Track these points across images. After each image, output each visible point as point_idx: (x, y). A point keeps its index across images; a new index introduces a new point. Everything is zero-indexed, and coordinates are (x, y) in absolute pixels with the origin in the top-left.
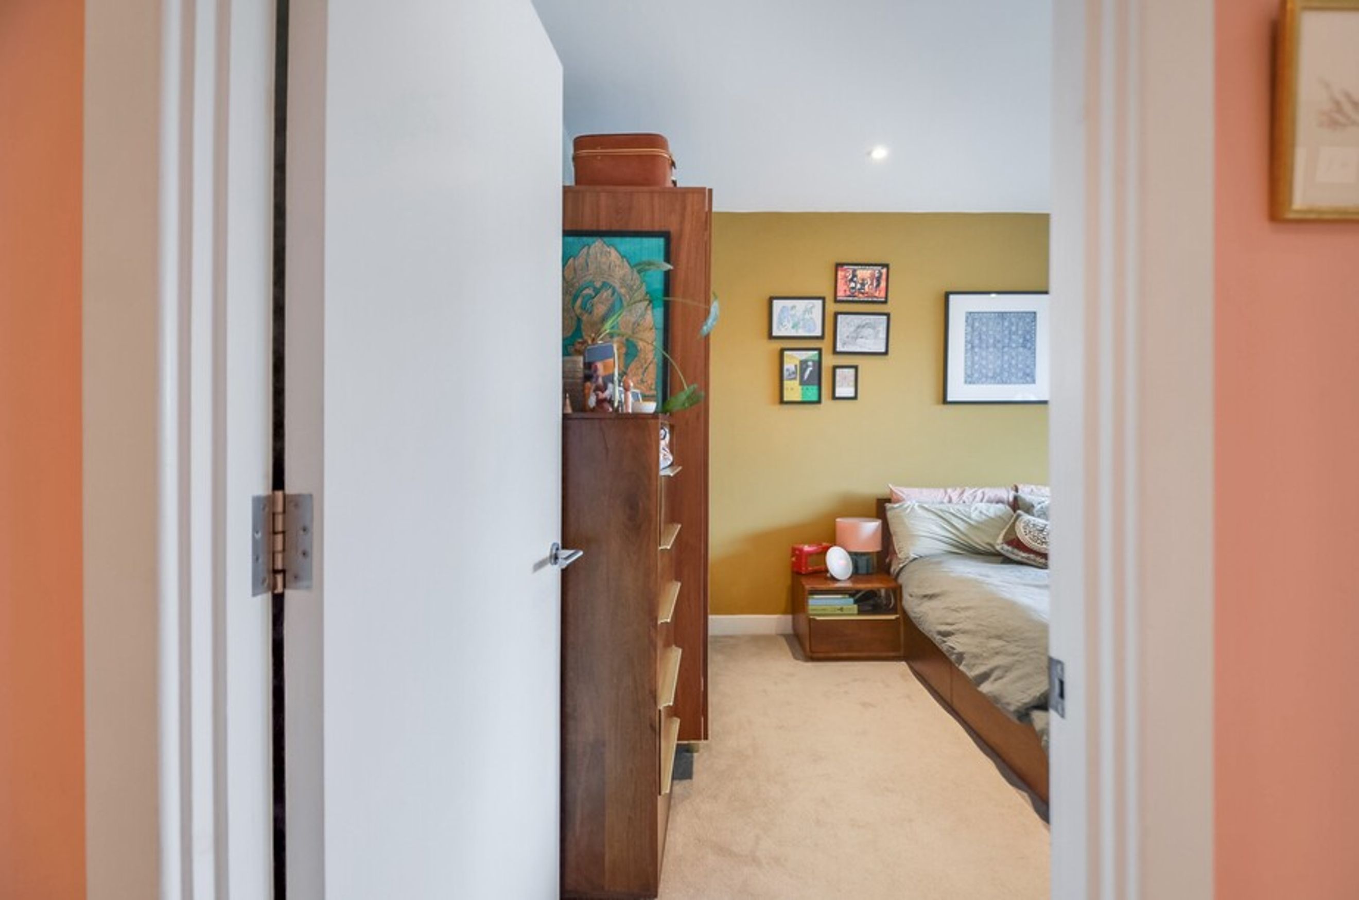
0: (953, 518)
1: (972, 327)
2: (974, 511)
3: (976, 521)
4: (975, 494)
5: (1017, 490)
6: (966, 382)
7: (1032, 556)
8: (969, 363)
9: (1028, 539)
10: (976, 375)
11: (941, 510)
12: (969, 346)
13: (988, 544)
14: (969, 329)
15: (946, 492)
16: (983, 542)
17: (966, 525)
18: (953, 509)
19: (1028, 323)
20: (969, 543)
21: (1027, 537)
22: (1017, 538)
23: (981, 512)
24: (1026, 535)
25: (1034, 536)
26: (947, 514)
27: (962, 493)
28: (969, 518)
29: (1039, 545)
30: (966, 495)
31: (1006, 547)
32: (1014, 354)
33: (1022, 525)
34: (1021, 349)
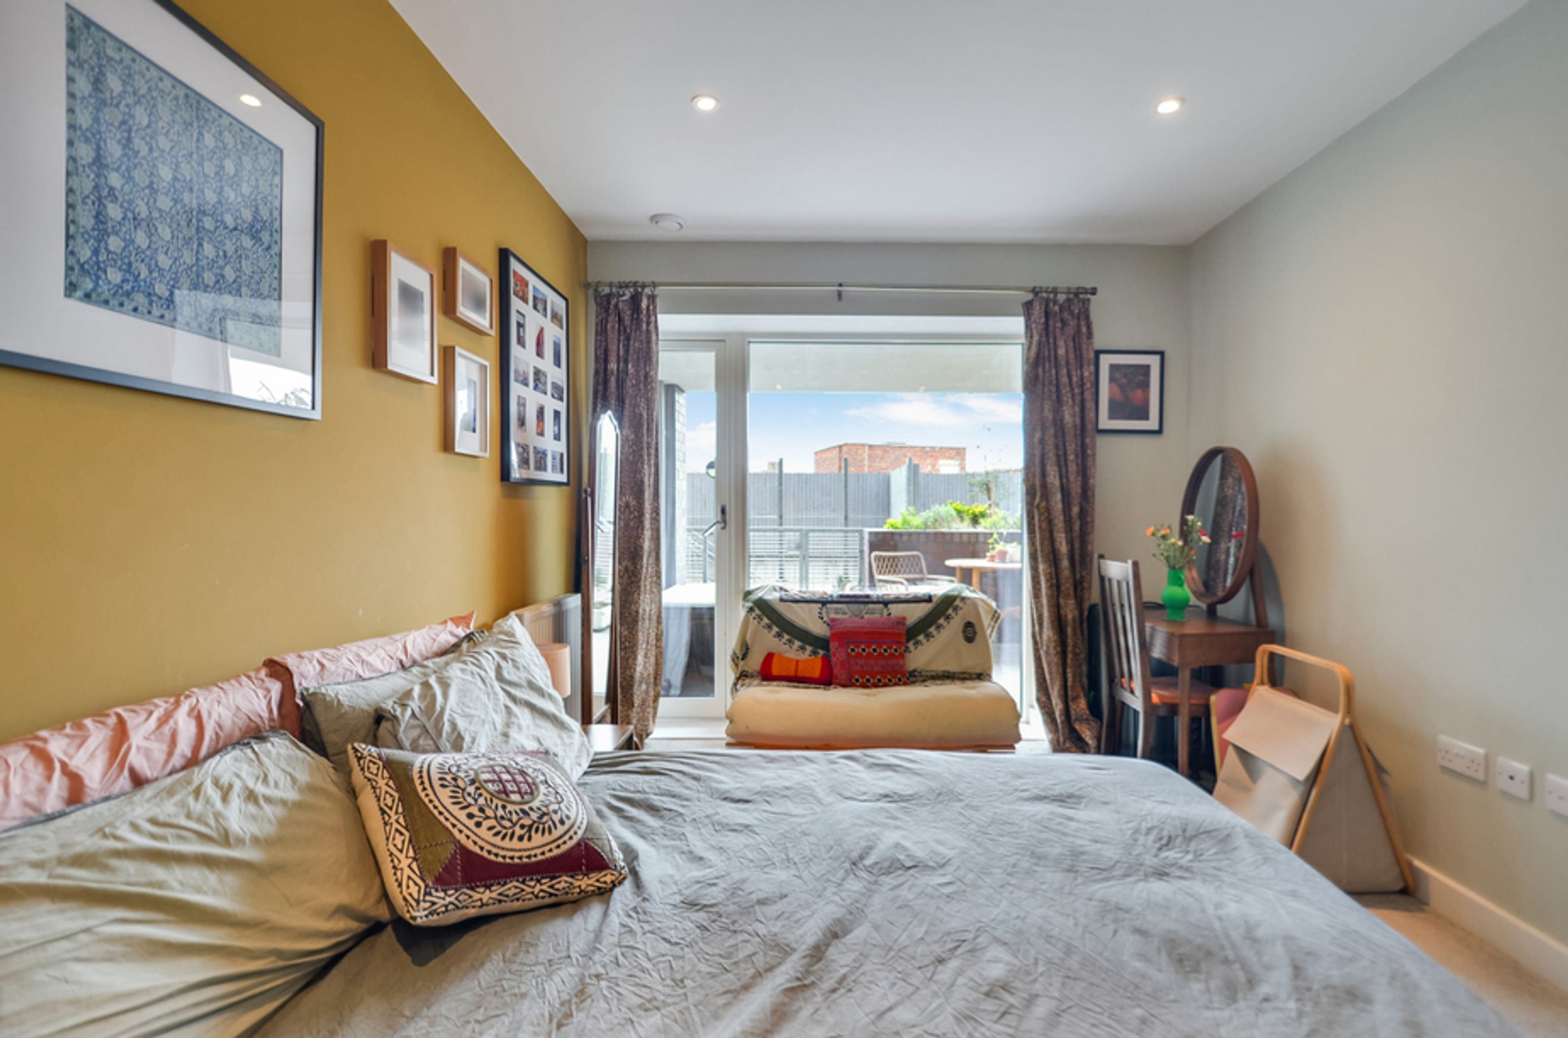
0: (158, 872)
1: (98, 83)
2: (225, 799)
3: (256, 840)
4: (166, 730)
5: (278, 670)
6: (71, 288)
7: (511, 887)
8: (86, 220)
9: (488, 835)
10: (114, 276)
11: (81, 861)
12: (85, 153)
13: (343, 910)
14: (83, 86)
15: (44, 758)
16: (318, 913)
17: (231, 879)
18: (135, 827)
20: (279, 954)
21: (483, 831)
22: (464, 850)
23: (251, 796)
24: (478, 825)
25: (499, 819)
26: (129, 867)
27: (121, 733)
28: (226, 838)
29: (525, 844)
30: (136, 738)
31: (442, 898)
32: (230, 247)
33: (444, 795)
34: (247, 242)
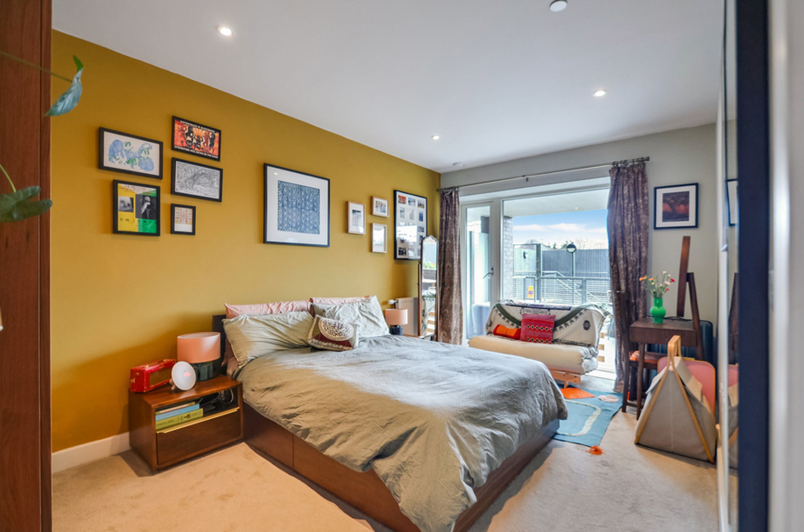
0: (276, 324)
1: (283, 192)
2: (290, 318)
3: (292, 325)
4: (288, 306)
5: (311, 301)
6: (279, 229)
7: (330, 344)
8: (281, 216)
9: (327, 333)
10: (286, 225)
11: (267, 320)
12: (281, 204)
13: (302, 340)
14: (281, 193)
15: (268, 306)
16: (298, 339)
17: (285, 329)
18: (276, 318)
19: (315, 196)
20: (289, 341)
21: (326, 332)
22: (321, 333)
23: (294, 318)
24: (326, 331)
25: (331, 331)
26: (272, 322)
27: (280, 305)
28: (287, 323)
29: (334, 337)
30: (282, 306)
31: (314, 340)
32: (308, 214)
33: (322, 324)
34: (311, 211)
